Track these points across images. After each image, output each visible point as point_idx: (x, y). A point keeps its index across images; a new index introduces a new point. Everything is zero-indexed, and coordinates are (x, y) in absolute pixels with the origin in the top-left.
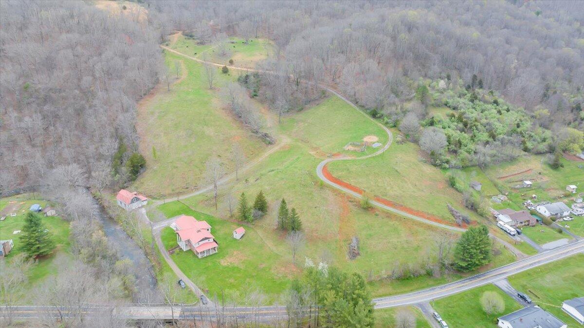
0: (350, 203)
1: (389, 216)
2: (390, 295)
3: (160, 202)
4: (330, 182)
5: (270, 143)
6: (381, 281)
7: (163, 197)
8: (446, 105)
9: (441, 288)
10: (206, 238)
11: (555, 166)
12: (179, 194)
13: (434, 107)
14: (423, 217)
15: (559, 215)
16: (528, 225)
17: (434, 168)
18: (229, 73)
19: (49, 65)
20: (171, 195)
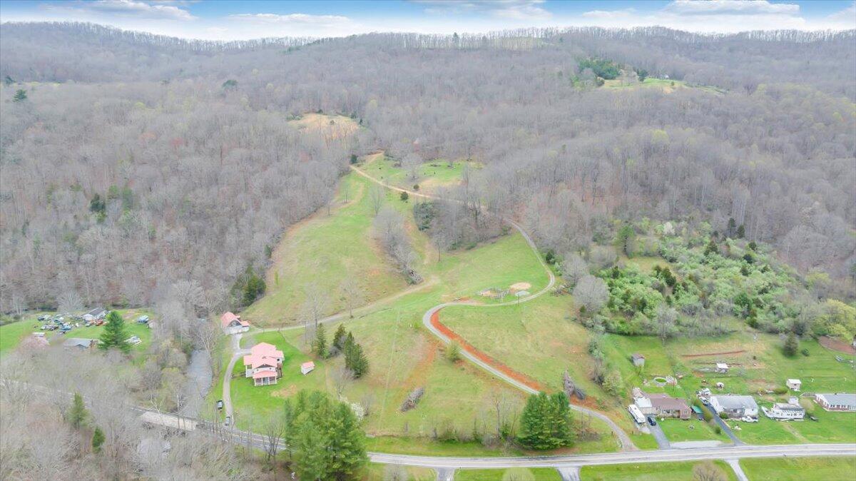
0: (439, 352)
1: (477, 372)
2: (421, 454)
3: (260, 331)
4: (433, 328)
5: (413, 283)
6: (419, 438)
7: (267, 325)
8: (661, 255)
9: (486, 460)
10: (267, 366)
11: (789, 352)
12: (284, 325)
13: (642, 256)
14: (521, 380)
15: (738, 412)
16: (679, 417)
17: (581, 329)
18: (407, 200)
19: (214, 180)
20: (275, 325)
